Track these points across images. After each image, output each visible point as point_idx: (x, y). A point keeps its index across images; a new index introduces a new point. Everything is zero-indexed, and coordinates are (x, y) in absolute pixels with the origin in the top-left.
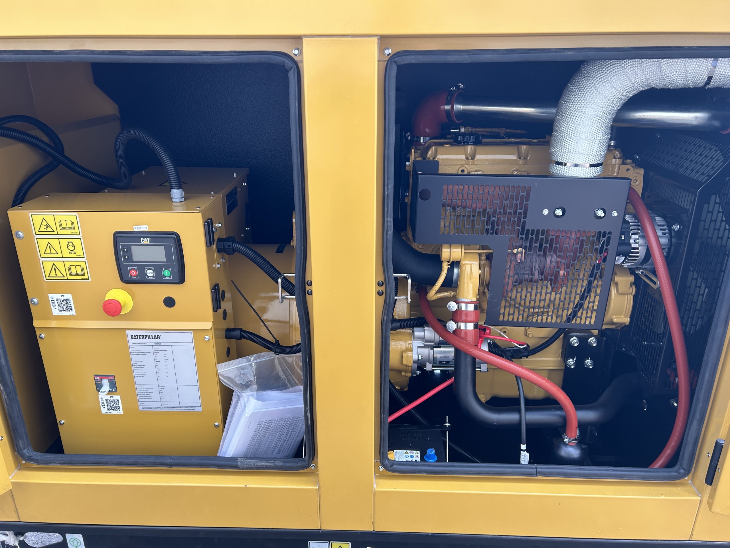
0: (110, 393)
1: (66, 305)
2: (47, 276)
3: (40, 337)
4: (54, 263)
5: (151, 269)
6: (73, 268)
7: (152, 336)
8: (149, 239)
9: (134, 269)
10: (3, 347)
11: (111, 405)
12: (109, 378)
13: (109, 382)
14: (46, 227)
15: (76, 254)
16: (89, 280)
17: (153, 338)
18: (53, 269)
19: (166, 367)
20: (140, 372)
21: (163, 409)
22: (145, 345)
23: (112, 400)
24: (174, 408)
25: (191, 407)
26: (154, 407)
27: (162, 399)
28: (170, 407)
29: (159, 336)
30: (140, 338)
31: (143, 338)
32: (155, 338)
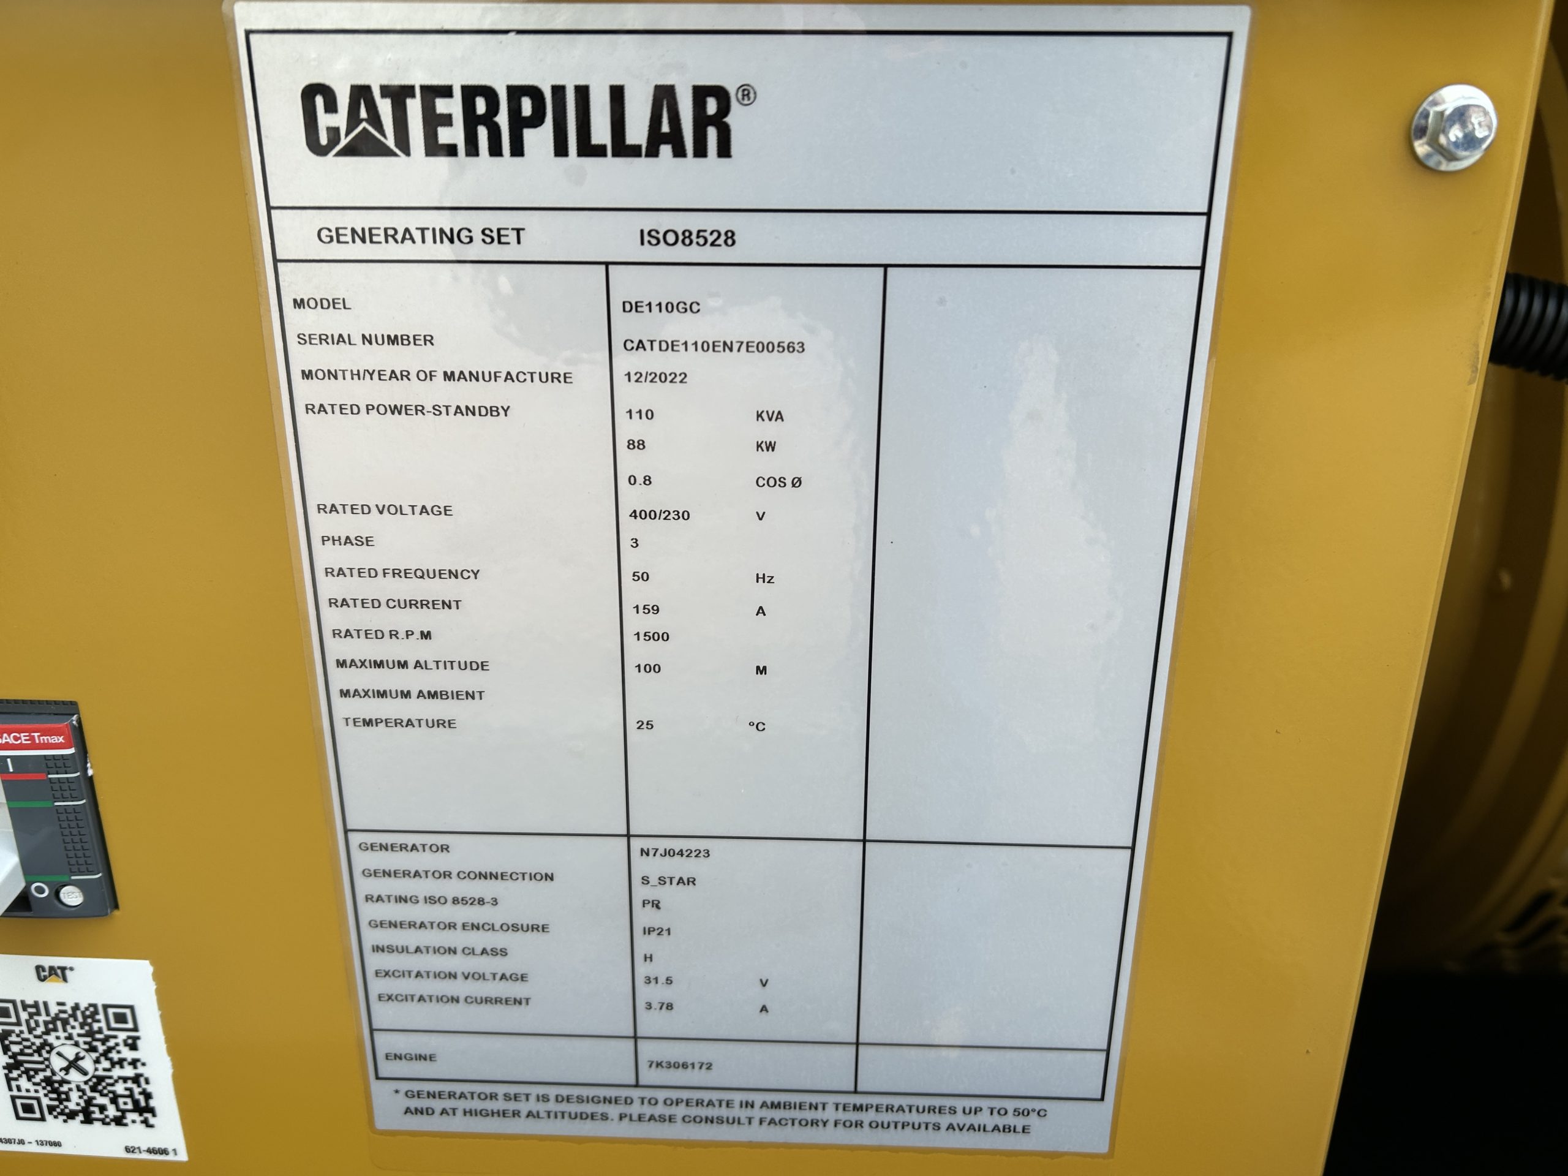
0: (23, 924)
7: (617, 94)
11: (57, 1063)
17: (637, 132)
19: (761, 594)
20: (411, 664)
21: (646, 1124)
22: (494, 252)
23: (64, 1012)
24: (777, 1114)
25: (985, 1104)
26: (545, 1098)
27: (649, 1006)
28: (737, 1097)
29: (712, 106)
30: (445, 136)
31: (482, 132)
32: (665, 128)
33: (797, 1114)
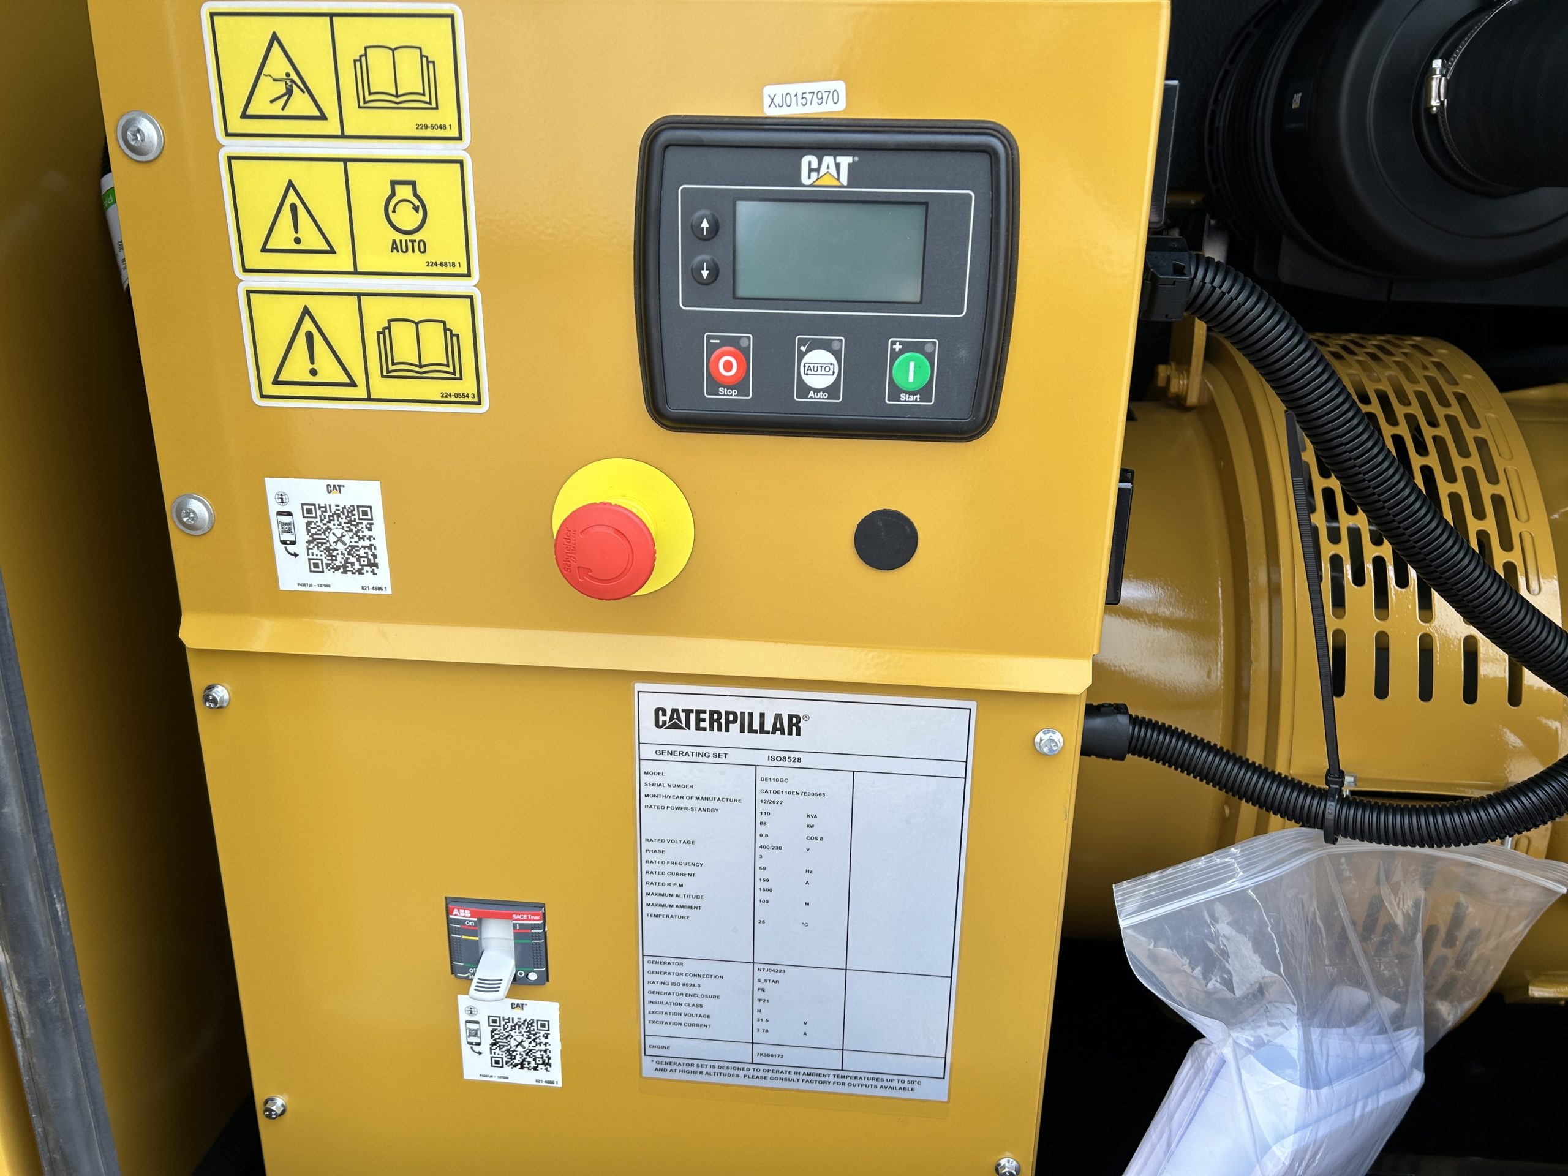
0: (517, 988)
1: (346, 539)
2: (268, 376)
3: (206, 698)
4: (309, 301)
5: (826, 346)
6: (403, 336)
7: (762, 715)
8: (849, 159)
9: (734, 342)
10: (18, 739)
12: (521, 919)
13: (517, 936)
14: (282, 88)
15: (430, 256)
16: (479, 403)
17: (768, 726)
18: (301, 341)
19: (808, 877)
20: (675, 895)
21: (755, 1079)
22: (717, 760)
23: (520, 1022)
24: (810, 1078)
25: (896, 1078)
26: (714, 1067)
27: (759, 1030)
28: (793, 1070)
29: (794, 720)
30: (702, 725)
31: (716, 724)
32: (778, 726)
33: (818, 1078)
